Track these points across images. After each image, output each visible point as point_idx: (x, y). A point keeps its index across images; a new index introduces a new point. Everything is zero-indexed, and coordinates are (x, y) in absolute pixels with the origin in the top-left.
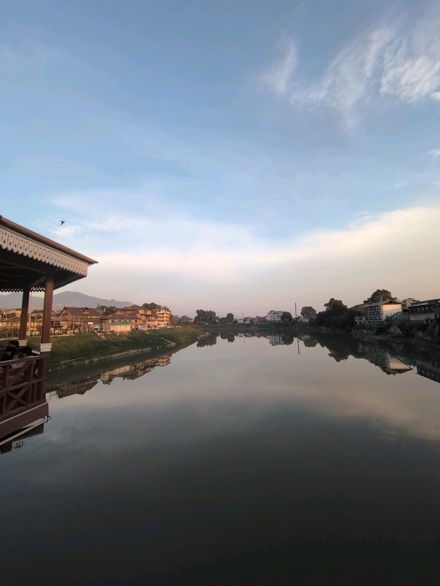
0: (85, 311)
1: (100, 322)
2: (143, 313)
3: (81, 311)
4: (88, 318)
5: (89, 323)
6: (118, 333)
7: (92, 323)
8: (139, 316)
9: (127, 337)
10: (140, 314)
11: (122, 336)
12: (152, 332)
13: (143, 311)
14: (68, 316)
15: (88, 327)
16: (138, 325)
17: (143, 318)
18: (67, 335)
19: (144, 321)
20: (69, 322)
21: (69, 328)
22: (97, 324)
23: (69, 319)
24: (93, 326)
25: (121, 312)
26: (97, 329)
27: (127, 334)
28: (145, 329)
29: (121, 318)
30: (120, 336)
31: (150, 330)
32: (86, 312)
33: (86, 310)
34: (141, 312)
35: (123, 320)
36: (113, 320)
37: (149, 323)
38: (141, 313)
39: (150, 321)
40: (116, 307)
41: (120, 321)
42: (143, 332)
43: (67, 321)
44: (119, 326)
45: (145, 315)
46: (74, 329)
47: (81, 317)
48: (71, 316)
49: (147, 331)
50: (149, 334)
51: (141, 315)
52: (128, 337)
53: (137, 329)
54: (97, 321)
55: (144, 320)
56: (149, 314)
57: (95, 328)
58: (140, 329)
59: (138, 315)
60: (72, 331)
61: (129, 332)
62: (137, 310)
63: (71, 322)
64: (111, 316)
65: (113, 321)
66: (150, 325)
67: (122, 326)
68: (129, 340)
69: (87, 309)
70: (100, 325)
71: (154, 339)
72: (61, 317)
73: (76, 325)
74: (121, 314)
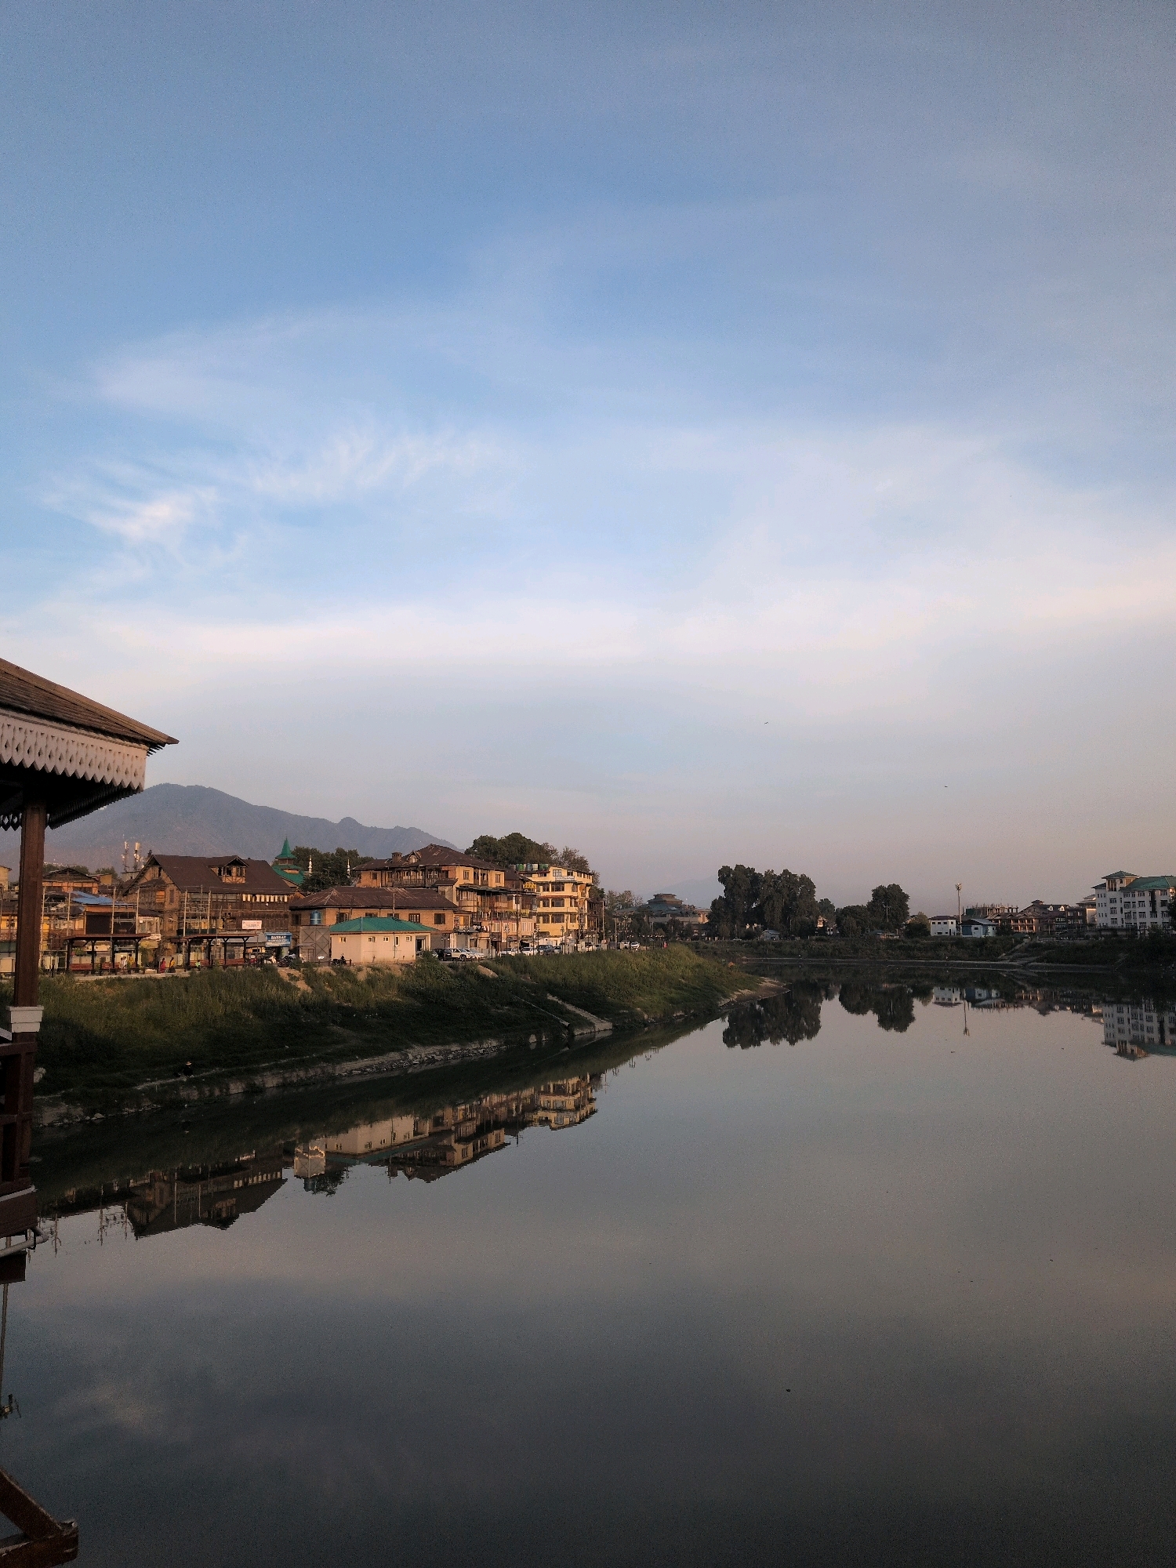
0: (229, 873)
1: (290, 920)
2: (471, 881)
3: (216, 870)
4: (241, 904)
5: (247, 924)
6: (360, 970)
7: (257, 924)
8: (450, 893)
9: (400, 988)
10: (457, 885)
11: (380, 985)
12: (506, 969)
13: (471, 871)
14: (162, 893)
15: (241, 941)
16: (447, 935)
17: (471, 902)
18: (160, 976)
19: (475, 919)
20: (167, 918)
21: (169, 946)
22: (277, 930)
23: (167, 907)
24: (262, 937)
25: (375, 877)
26: (278, 951)
27: (398, 974)
28: (480, 952)
29: (375, 901)
30: (371, 982)
31: (498, 960)
32: (234, 878)
33: (234, 870)
34: (462, 875)
35: (383, 914)
36: (342, 911)
37: (496, 927)
38: (461, 882)
39: (497, 916)
40: (362, 855)
41: (371, 915)
42: (466, 970)
43: (158, 912)
44: (365, 938)
45: (481, 893)
46: (189, 951)
47: (214, 897)
48: (176, 894)
49: (486, 965)
50: (494, 979)
51: (462, 889)
52: (405, 991)
53: (443, 954)
54: (278, 916)
55: (473, 913)
56: (498, 884)
57: (269, 944)
58: (455, 955)
59: (447, 889)
60: (180, 959)
61: (407, 966)
62: (444, 868)
63: (175, 919)
64: (334, 892)
65: (341, 918)
66: (499, 935)
67: (379, 938)
68: (409, 1001)
69: (237, 862)
70: (289, 934)
71: (516, 998)
72: (137, 898)
73: (196, 931)
74: (376, 884)
